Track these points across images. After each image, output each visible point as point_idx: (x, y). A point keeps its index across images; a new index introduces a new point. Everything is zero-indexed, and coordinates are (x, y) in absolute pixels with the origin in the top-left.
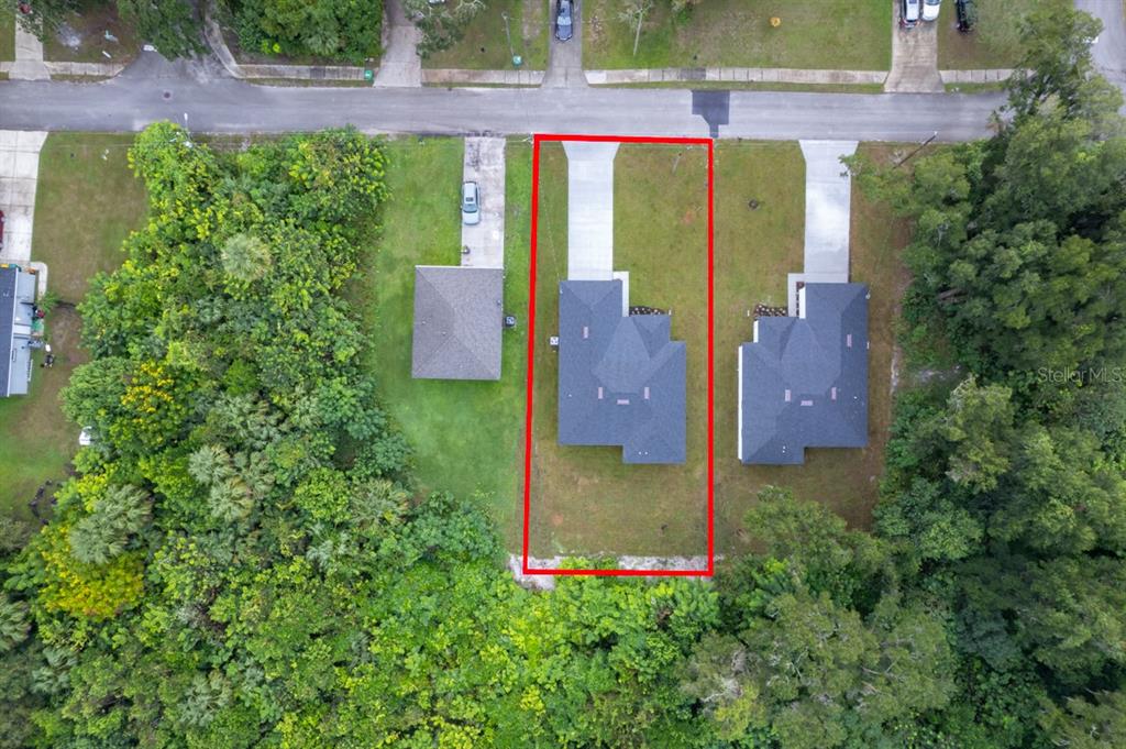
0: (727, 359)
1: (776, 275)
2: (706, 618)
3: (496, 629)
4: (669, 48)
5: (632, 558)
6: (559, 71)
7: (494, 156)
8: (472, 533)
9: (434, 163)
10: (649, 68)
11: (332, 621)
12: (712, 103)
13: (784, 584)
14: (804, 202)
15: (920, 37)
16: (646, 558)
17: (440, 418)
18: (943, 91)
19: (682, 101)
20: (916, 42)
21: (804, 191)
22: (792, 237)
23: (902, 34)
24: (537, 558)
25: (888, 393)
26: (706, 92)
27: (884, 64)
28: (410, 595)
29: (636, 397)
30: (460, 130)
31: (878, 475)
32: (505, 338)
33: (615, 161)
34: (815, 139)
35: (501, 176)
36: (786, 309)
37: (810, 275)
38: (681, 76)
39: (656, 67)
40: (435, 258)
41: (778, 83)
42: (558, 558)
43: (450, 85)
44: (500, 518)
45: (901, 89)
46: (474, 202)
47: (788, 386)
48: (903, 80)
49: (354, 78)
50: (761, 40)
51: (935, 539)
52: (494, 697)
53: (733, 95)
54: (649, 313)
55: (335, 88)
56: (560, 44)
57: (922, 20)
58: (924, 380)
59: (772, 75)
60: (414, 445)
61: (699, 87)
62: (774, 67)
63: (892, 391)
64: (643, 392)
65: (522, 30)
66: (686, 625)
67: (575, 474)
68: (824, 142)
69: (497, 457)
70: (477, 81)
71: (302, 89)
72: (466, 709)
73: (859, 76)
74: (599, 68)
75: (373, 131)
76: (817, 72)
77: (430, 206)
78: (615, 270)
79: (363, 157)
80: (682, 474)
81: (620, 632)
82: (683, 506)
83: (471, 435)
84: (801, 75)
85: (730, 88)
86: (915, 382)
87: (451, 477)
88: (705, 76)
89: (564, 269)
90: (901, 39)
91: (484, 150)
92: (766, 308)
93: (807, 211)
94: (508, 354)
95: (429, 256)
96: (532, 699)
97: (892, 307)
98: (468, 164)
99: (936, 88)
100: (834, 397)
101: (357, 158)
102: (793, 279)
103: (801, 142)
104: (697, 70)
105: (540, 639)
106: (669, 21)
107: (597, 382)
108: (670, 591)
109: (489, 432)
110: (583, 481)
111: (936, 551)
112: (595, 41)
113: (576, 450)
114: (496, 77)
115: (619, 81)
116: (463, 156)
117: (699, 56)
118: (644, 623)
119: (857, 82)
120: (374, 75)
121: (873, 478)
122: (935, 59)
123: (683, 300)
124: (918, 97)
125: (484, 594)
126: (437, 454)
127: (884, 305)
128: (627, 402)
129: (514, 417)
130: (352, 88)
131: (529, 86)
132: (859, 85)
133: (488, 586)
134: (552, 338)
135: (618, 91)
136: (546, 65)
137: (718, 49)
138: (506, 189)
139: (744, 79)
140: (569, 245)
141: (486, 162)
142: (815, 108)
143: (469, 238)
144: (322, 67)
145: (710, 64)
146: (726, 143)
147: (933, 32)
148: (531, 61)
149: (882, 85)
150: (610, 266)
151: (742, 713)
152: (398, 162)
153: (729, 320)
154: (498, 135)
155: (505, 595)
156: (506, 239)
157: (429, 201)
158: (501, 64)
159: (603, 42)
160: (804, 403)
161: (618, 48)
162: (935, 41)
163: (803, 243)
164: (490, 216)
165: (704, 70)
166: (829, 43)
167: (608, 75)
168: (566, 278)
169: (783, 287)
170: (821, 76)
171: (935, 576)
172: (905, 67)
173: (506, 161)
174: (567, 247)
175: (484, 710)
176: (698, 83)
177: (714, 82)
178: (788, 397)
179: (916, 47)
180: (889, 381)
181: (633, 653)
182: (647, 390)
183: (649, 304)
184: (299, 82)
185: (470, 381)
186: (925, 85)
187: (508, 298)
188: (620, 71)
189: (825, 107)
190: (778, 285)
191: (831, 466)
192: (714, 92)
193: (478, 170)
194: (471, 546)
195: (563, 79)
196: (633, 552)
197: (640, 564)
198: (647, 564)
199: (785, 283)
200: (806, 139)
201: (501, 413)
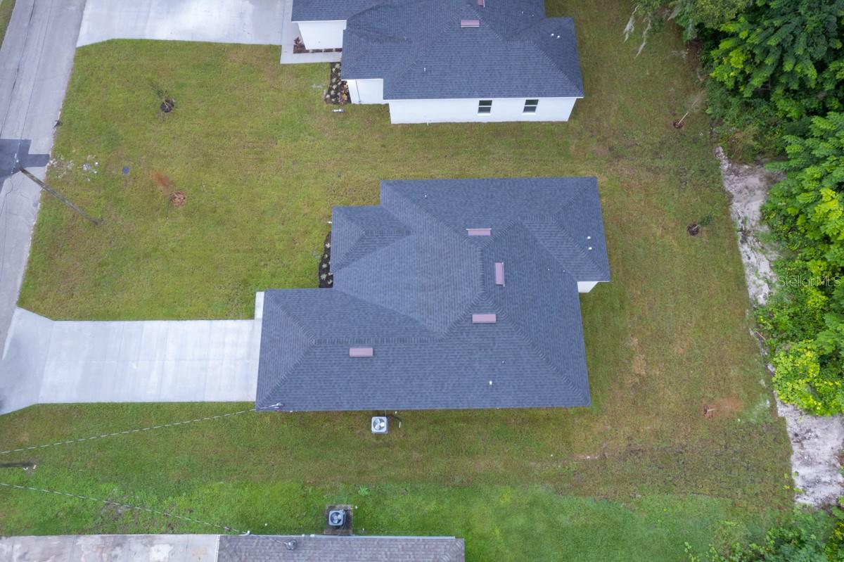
0: (411, 141)
1: (282, 78)
5: (749, 283)
14: (174, 42)
16: (745, 260)
22: (224, 58)
24: (790, 452)
29: (488, 251)
32: (374, 529)
33: (54, 315)
34: (79, 27)
36: (333, 64)
42: (782, 411)
44: (737, 531)
47: (455, 25)
64: (479, 238)
68: (85, 17)
69: (616, 539)
78: (252, 316)
82: (654, 201)
89: (242, 406)
92: (330, 89)
102: (288, 58)
103: (79, 44)
107: (463, 326)
123: (311, 204)
128: (499, 267)
129: (533, 504)
134: (374, 430)
140: (198, 398)
150: (244, 325)
153: (347, 139)
163: (237, 46)
169: (300, 70)
178: (473, 23)
182: (472, 232)
190: (297, 77)
196: (740, 282)
197: (756, 271)
198: (753, 259)
199: (293, 66)
200: (76, 38)
201: (526, 535)
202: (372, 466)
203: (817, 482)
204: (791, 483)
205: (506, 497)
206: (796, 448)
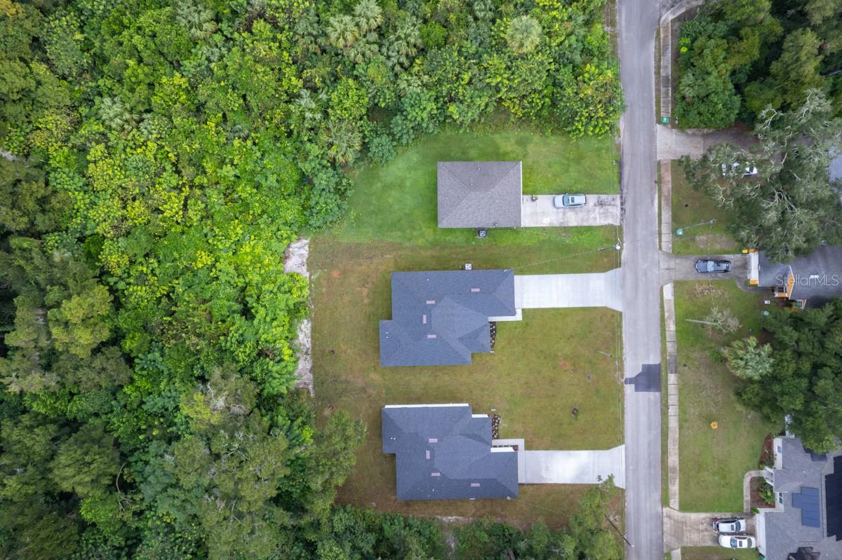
0: (458, 395)
1: (522, 430)
2: (267, 385)
3: (255, 231)
4: (692, 346)
5: (310, 329)
6: (672, 264)
7: (606, 217)
8: (324, 210)
9: (600, 172)
10: (676, 331)
11: (256, 110)
12: (651, 379)
13: (294, 441)
14: (578, 450)
15: (706, 533)
16: (310, 340)
17: (408, 184)
18: (665, 551)
19: (652, 356)
20: (702, 531)
21: (586, 449)
22: (552, 441)
23: (708, 520)
24: (308, 259)
25: (437, 514)
26: (660, 374)
27: (684, 507)
28: (278, 167)
29: (429, 328)
30: (625, 191)
31: (376, 508)
32: (469, 230)
33: (606, 308)
34: (626, 457)
35: (591, 223)
36: (498, 438)
37: (523, 455)
38: (671, 356)
39: (677, 337)
40: (528, 176)
41: (668, 428)
42: (308, 274)
43: (659, 182)
44: (336, 231)
45: (665, 520)
46: (571, 203)
47: (440, 440)
48: (672, 521)
49: (662, 109)
50: (700, 415)
51: (331, 550)
52: (205, 231)
53: (658, 394)
54: (491, 336)
55: (654, 95)
56: (692, 263)
57: (719, 535)
58: (447, 541)
59: (673, 423)
60: (388, 166)
61: (663, 369)
62: (679, 425)
63: (439, 517)
64: (432, 334)
65: (703, 234)
66: (262, 370)
67: (370, 285)
68: (624, 463)
69: (380, 227)
70: (663, 202)
71: (653, 70)
72: (196, 211)
73: (675, 488)
74: (676, 294)
75: (622, 125)
76: (677, 456)
77: (567, 171)
78: (523, 310)
79: (603, 119)
80: (373, 364)
81: (256, 322)
82: (349, 366)
83: (396, 207)
84: (674, 445)
85: (663, 392)
86: (446, 534)
87: (365, 193)
88: (671, 373)
89: (522, 272)
90: (704, 519)
91: (610, 209)
92: (498, 423)
93: (572, 452)
94: (458, 233)
95: (528, 171)
96: (205, 259)
97: (501, 516)
98: (599, 198)
99: (667, 546)
100: (433, 474)
101: (601, 114)
102: (520, 442)
103: (624, 446)
104: (676, 367)
105: (248, 263)
106: (713, 345)
107: (438, 299)
108: (286, 358)
109: (399, 221)
110: (365, 291)
111: (322, 551)
112: (696, 289)
113: (388, 285)
114: (667, 216)
115: (666, 309)
116: (606, 194)
117: (686, 368)
118: (262, 339)
119: (670, 487)
120: (665, 124)
121: (374, 504)
122: (689, 545)
123: (502, 362)
124: (660, 533)
125: (280, 221)
126: (381, 182)
127: (503, 510)
128: (425, 322)
129: (410, 239)
130: (654, 108)
131: (660, 241)
132: (668, 488)
133: (285, 224)
134: (470, 265)
135: (658, 308)
136: (676, 253)
137: (692, 383)
138: (581, 227)
139: (670, 402)
140: (541, 276)
141: (602, 211)
142: (649, 456)
143: (544, 201)
144: (670, 85)
145: (681, 376)
146: (621, 391)
147: (709, 543)
148: (680, 242)
149: (668, 506)
150: (526, 306)
151: (200, 412)
152: (600, 145)
153: (488, 396)
154: (622, 220)
155: (279, 237)
156: (544, 229)
157: (571, 169)
158: (676, 221)
159: (695, 296)
160: (428, 453)
161: (692, 307)
162: (703, 545)
163: (547, 449)
164: (561, 215)
165: (676, 372)
166: (699, 465)
167: (670, 300)
168: (515, 274)
169: (514, 435)
170: (673, 459)
171: (304, 551)
172: (682, 522)
173: (602, 226)
174: (539, 274)
175: (195, 224)
176: (666, 368)
177: (667, 380)
178: (432, 440)
179: (698, 530)
180: (446, 515)
181: (241, 332)
182: (435, 336)
183: (498, 336)
184: (658, 68)
185: (436, 205)
186: (669, 537)
187: (499, 231)
188: (673, 309)
189: (650, 463)
190: (515, 431)
191: (382, 473)
192: (659, 381)
193: (595, 205)
194: (314, 210)
195: (666, 267)
196: (314, 330)
197: (305, 335)
198: (305, 340)
199: (517, 437)
200: (626, 448)
201: (413, 228)
202: (471, 252)
203: (299, 248)
204: (310, 247)
205: (421, 242)
206: (305, 260)
